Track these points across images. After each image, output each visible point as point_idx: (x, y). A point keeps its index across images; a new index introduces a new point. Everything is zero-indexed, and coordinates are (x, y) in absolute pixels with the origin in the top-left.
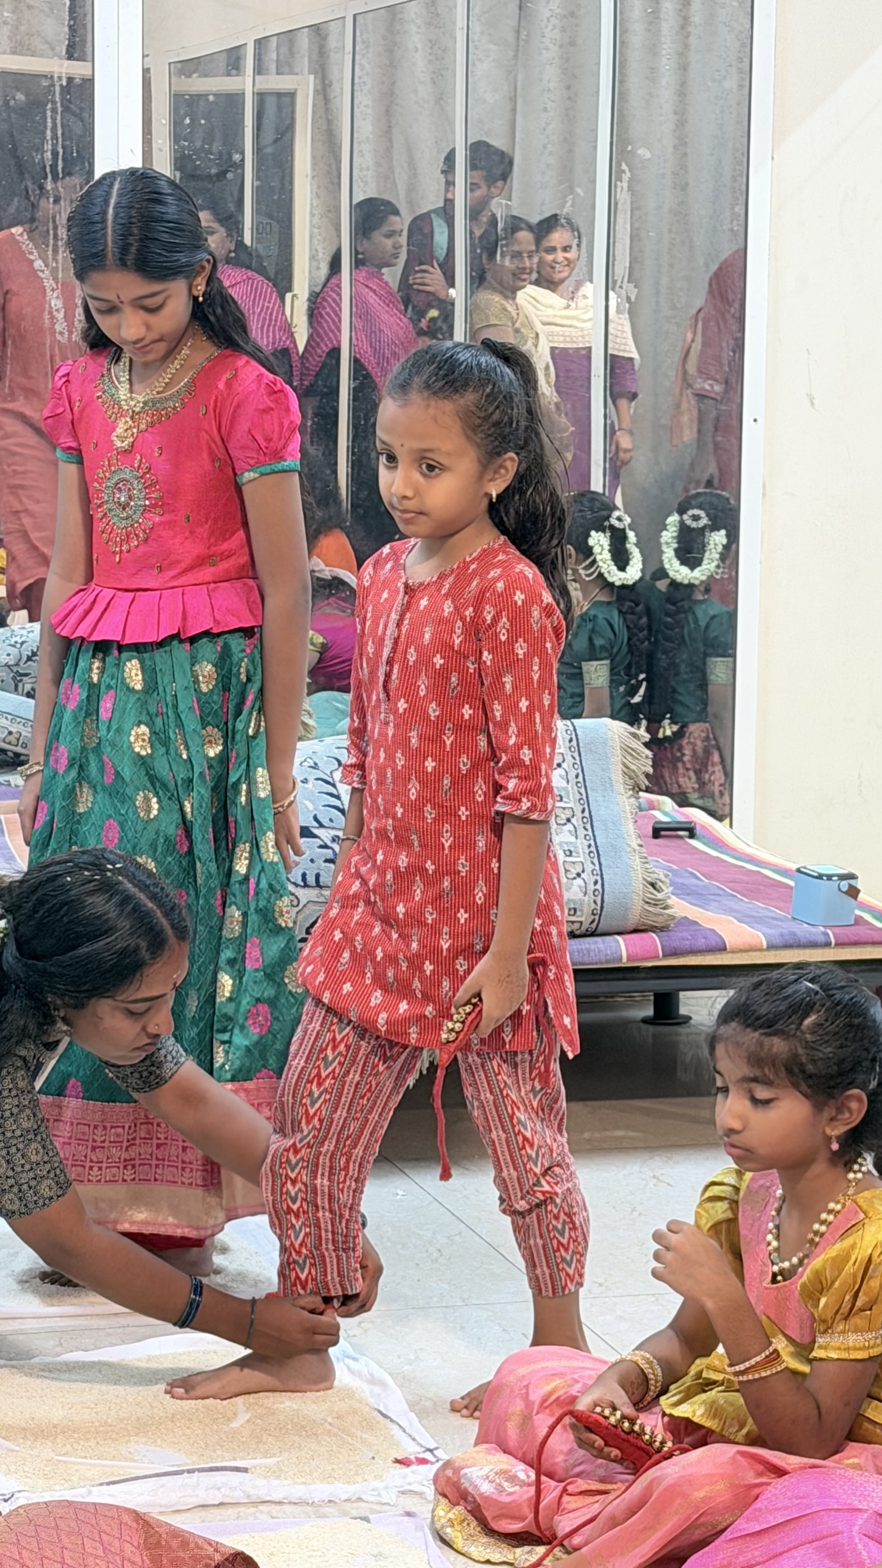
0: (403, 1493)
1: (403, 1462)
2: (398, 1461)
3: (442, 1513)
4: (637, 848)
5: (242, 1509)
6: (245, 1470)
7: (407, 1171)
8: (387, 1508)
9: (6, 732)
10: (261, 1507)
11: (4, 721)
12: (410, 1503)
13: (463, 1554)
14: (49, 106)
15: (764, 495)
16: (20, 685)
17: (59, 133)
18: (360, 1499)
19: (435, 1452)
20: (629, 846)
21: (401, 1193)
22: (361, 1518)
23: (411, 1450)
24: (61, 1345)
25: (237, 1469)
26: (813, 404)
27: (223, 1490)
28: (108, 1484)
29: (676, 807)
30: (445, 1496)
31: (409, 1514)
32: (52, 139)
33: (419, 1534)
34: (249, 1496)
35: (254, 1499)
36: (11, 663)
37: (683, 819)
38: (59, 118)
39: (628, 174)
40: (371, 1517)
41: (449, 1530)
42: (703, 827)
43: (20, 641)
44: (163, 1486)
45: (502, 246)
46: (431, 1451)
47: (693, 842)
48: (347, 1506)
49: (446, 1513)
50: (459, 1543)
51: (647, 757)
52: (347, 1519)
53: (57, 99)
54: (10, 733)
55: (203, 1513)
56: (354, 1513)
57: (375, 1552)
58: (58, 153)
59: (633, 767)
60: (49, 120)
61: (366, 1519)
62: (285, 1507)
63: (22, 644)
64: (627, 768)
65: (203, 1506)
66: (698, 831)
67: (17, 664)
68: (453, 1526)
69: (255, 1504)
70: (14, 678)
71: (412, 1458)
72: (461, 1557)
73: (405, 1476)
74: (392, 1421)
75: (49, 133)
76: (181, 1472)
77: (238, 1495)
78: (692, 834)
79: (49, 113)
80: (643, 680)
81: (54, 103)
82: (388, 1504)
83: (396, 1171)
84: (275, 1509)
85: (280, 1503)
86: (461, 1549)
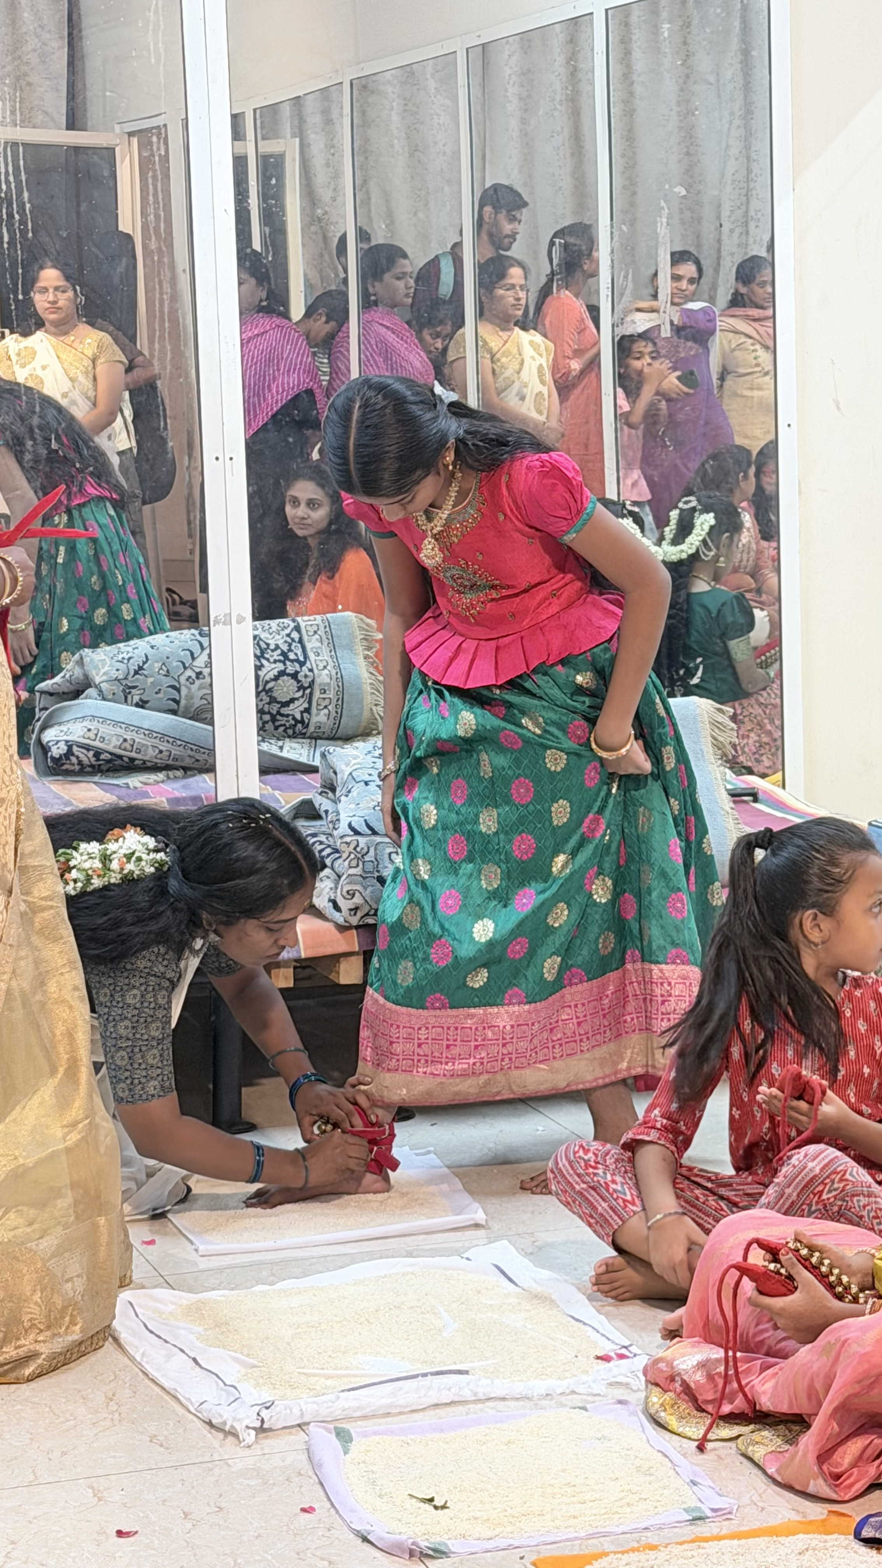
0: (611, 1384)
1: (606, 1358)
2: (598, 1358)
3: (655, 1399)
4: (730, 811)
5: (471, 1406)
6: (466, 1372)
7: (541, 1110)
8: (597, 1398)
9: (121, 740)
10: (487, 1404)
11: (118, 729)
12: (620, 1393)
13: (679, 1435)
14: (150, 174)
15: (800, 492)
16: (129, 697)
17: (160, 197)
18: (573, 1392)
19: (630, 1348)
20: (723, 809)
21: (541, 1128)
22: (581, 1408)
23: (607, 1348)
24: (273, 1275)
25: (460, 1372)
26: (838, 408)
27: (453, 1390)
28: (349, 1390)
29: (734, 776)
30: (657, 1385)
31: (620, 1402)
32: (154, 203)
33: (635, 1418)
34: (475, 1394)
35: (481, 1396)
36: (121, 677)
37: (743, 786)
38: (159, 185)
39: (667, 211)
40: (588, 1406)
41: (663, 1414)
42: (765, 792)
43: (127, 657)
44: (401, 1389)
45: (558, 280)
46: (626, 1347)
47: (758, 806)
48: (563, 1399)
49: (656, 1398)
50: (673, 1422)
51: (732, 729)
52: (567, 1409)
53: (157, 167)
54: (125, 740)
55: (439, 1411)
56: (570, 1404)
57: (599, 1435)
58: (160, 216)
59: (720, 739)
60: (151, 187)
61: (584, 1409)
62: (507, 1403)
63: (129, 659)
65: (436, 1405)
66: (760, 796)
67: (126, 678)
68: (665, 1410)
69: (479, 1401)
70: (124, 691)
71: (612, 1354)
73: (610, 1370)
74: (585, 1324)
75: (151, 198)
76: (415, 1376)
77: (467, 1395)
78: (756, 800)
79: (150, 181)
80: (701, 663)
81: (155, 171)
82: (599, 1395)
83: (529, 1109)
84: (500, 1405)
85: (504, 1399)
86: (676, 1430)
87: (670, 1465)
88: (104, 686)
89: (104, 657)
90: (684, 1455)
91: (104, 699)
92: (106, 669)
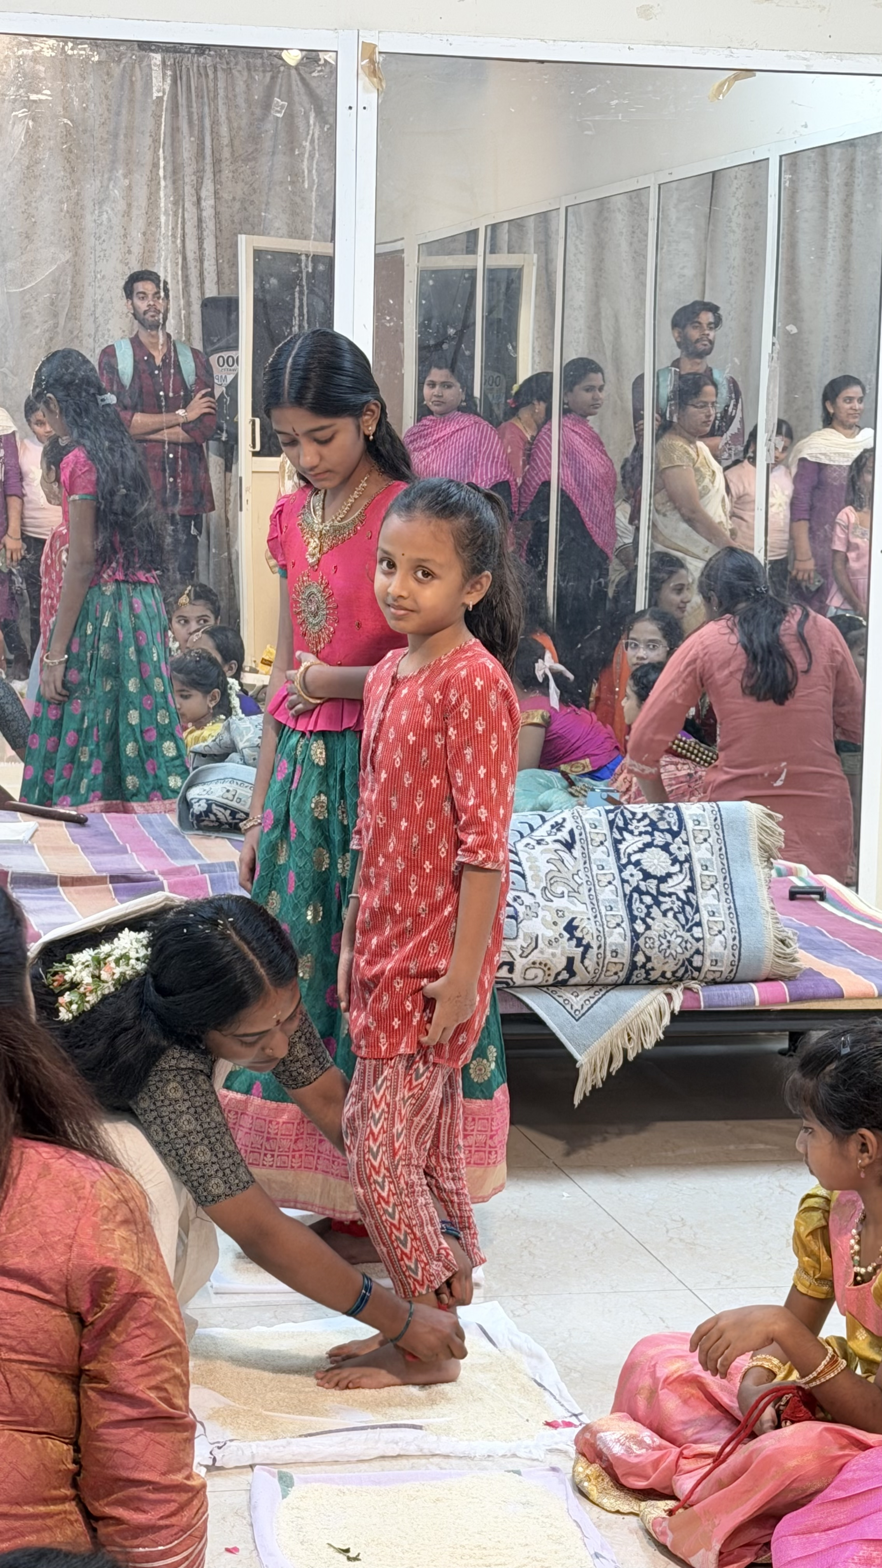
0: (550, 1451)
1: (552, 1425)
2: (548, 1424)
3: (580, 1469)
5: (415, 1461)
6: (420, 1428)
7: (572, 1176)
8: (535, 1463)
10: (431, 1460)
12: (555, 1460)
13: (598, 1505)
14: (297, 289)
17: (305, 311)
18: (514, 1455)
19: (579, 1417)
20: (763, 909)
21: (565, 1194)
22: (515, 1472)
23: (560, 1415)
24: (276, 1317)
25: (414, 1427)
27: (400, 1444)
28: (304, 1436)
29: (811, 873)
30: (584, 1455)
31: (554, 1469)
32: (299, 316)
33: (563, 1486)
34: (421, 1450)
35: (426, 1452)
37: (816, 885)
38: (305, 299)
40: (522, 1470)
41: (586, 1484)
42: (834, 892)
44: (349, 1439)
46: (576, 1415)
47: (823, 904)
48: (503, 1461)
49: (585, 1470)
50: (594, 1494)
52: (502, 1472)
53: (304, 283)
55: (384, 1464)
56: (509, 1467)
57: (524, 1501)
59: (768, 842)
60: (297, 301)
61: (518, 1473)
62: (451, 1460)
64: (763, 843)
65: (383, 1457)
66: (828, 895)
68: (590, 1481)
69: (426, 1456)
71: (560, 1421)
72: (595, 1508)
73: (552, 1437)
74: (545, 1389)
75: (296, 311)
76: (365, 1428)
77: (412, 1450)
78: (823, 897)
79: (297, 295)
81: (301, 286)
82: (537, 1460)
83: (564, 1176)
84: (443, 1462)
85: (447, 1456)
86: (595, 1500)
87: (580, 1535)
90: (598, 1527)
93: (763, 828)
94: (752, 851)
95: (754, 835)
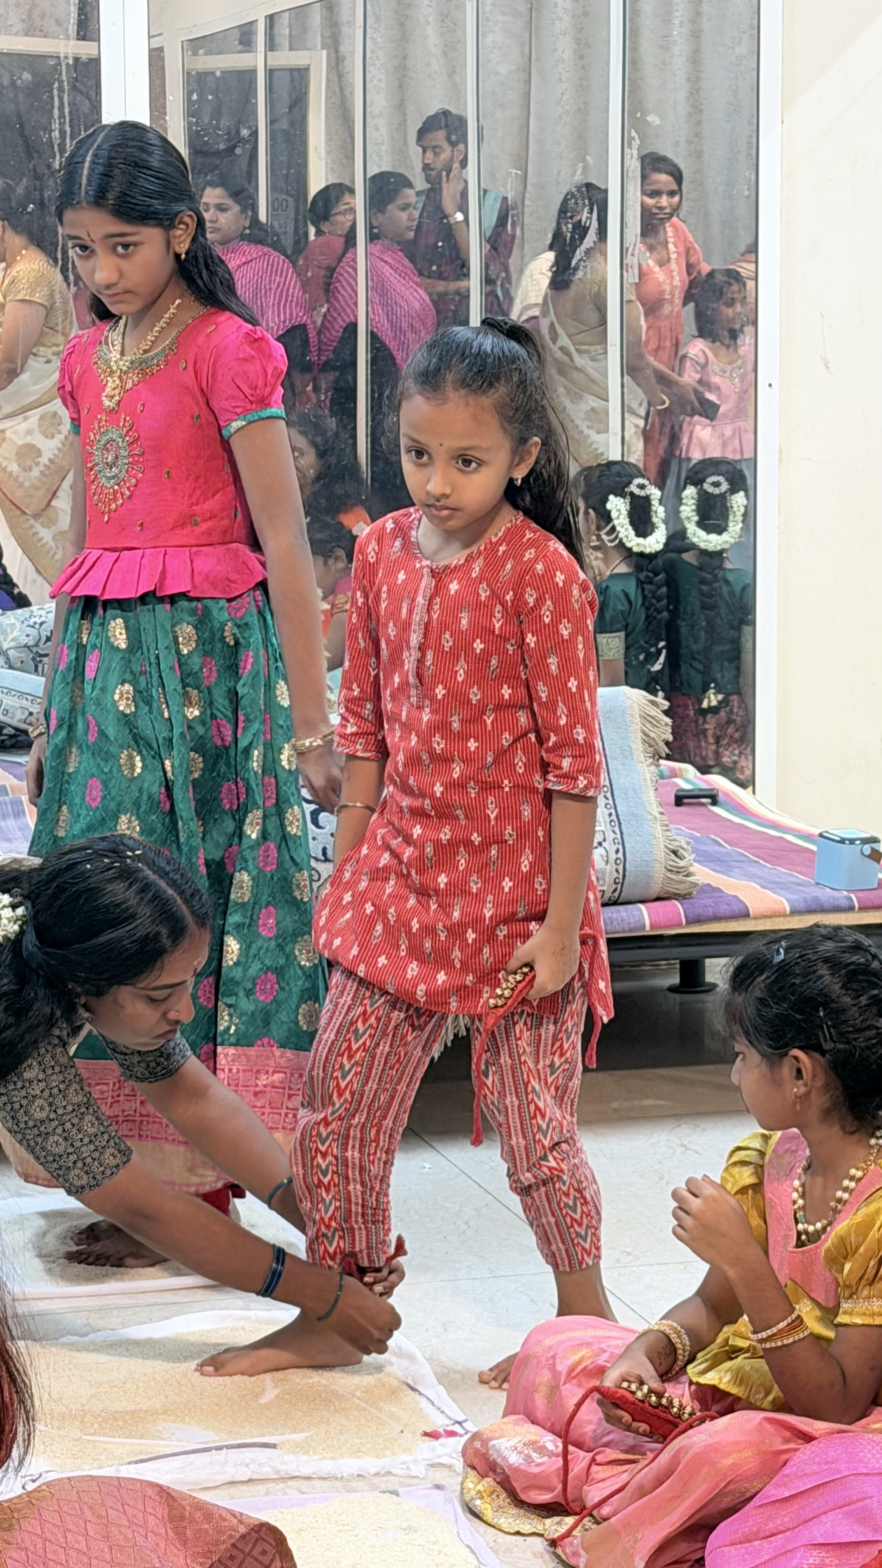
0: (432, 1466)
1: (433, 1435)
2: (426, 1434)
3: (471, 1485)
4: (658, 816)
5: (271, 1485)
6: (274, 1446)
7: (434, 1144)
8: (416, 1481)
9: (27, 713)
10: (290, 1483)
11: (24, 702)
12: (439, 1476)
13: (493, 1526)
14: (56, 85)
15: (780, 460)
16: (40, 666)
17: (67, 111)
18: (389, 1473)
19: (464, 1425)
20: (651, 814)
21: (427, 1165)
22: (391, 1492)
23: (440, 1423)
24: (89, 1324)
25: (266, 1445)
26: (827, 368)
27: (251, 1466)
28: (137, 1462)
29: (699, 774)
30: (473, 1468)
31: (438, 1487)
32: (60, 118)
33: (450, 1506)
34: (277, 1472)
35: (283, 1474)
36: (31, 643)
38: (66, 97)
39: (638, 141)
40: (400, 1491)
41: (478, 1502)
42: (726, 794)
43: (39, 621)
44: (191, 1463)
46: (459, 1423)
47: (715, 809)
48: (376, 1480)
49: (475, 1485)
50: (488, 1514)
52: (376, 1493)
53: (64, 78)
54: (31, 714)
55: (232, 1490)
56: (383, 1487)
57: (405, 1525)
58: (65, 132)
59: (652, 735)
60: (56, 99)
61: (395, 1493)
62: (313, 1482)
63: (41, 624)
64: (647, 735)
65: (232, 1483)
66: (721, 798)
67: (36, 645)
68: (482, 1498)
69: (283, 1479)
70: (34, 659)
71: (441, 1430)
73: (433, 1450)
74: (421, 1394)
75: (56, 112)
76: (208, 1450)
77: (267, 1472)
78: (714, 801)
79: (56, 92)
80: (663, 647)
81: (61, 82)
82: (417, 1477)
83: (423, 1144)
84: (304, 1485)
85: (309, 1478)
86: (490, 1521)
87: (476, 1563)
88: (11, 653)
89: (13, 621)
90: (496, 1552)
91: (11, 667)
92: (15, 634)
93: (646, 718)
94: (634, 746)
95: (637, 726)
